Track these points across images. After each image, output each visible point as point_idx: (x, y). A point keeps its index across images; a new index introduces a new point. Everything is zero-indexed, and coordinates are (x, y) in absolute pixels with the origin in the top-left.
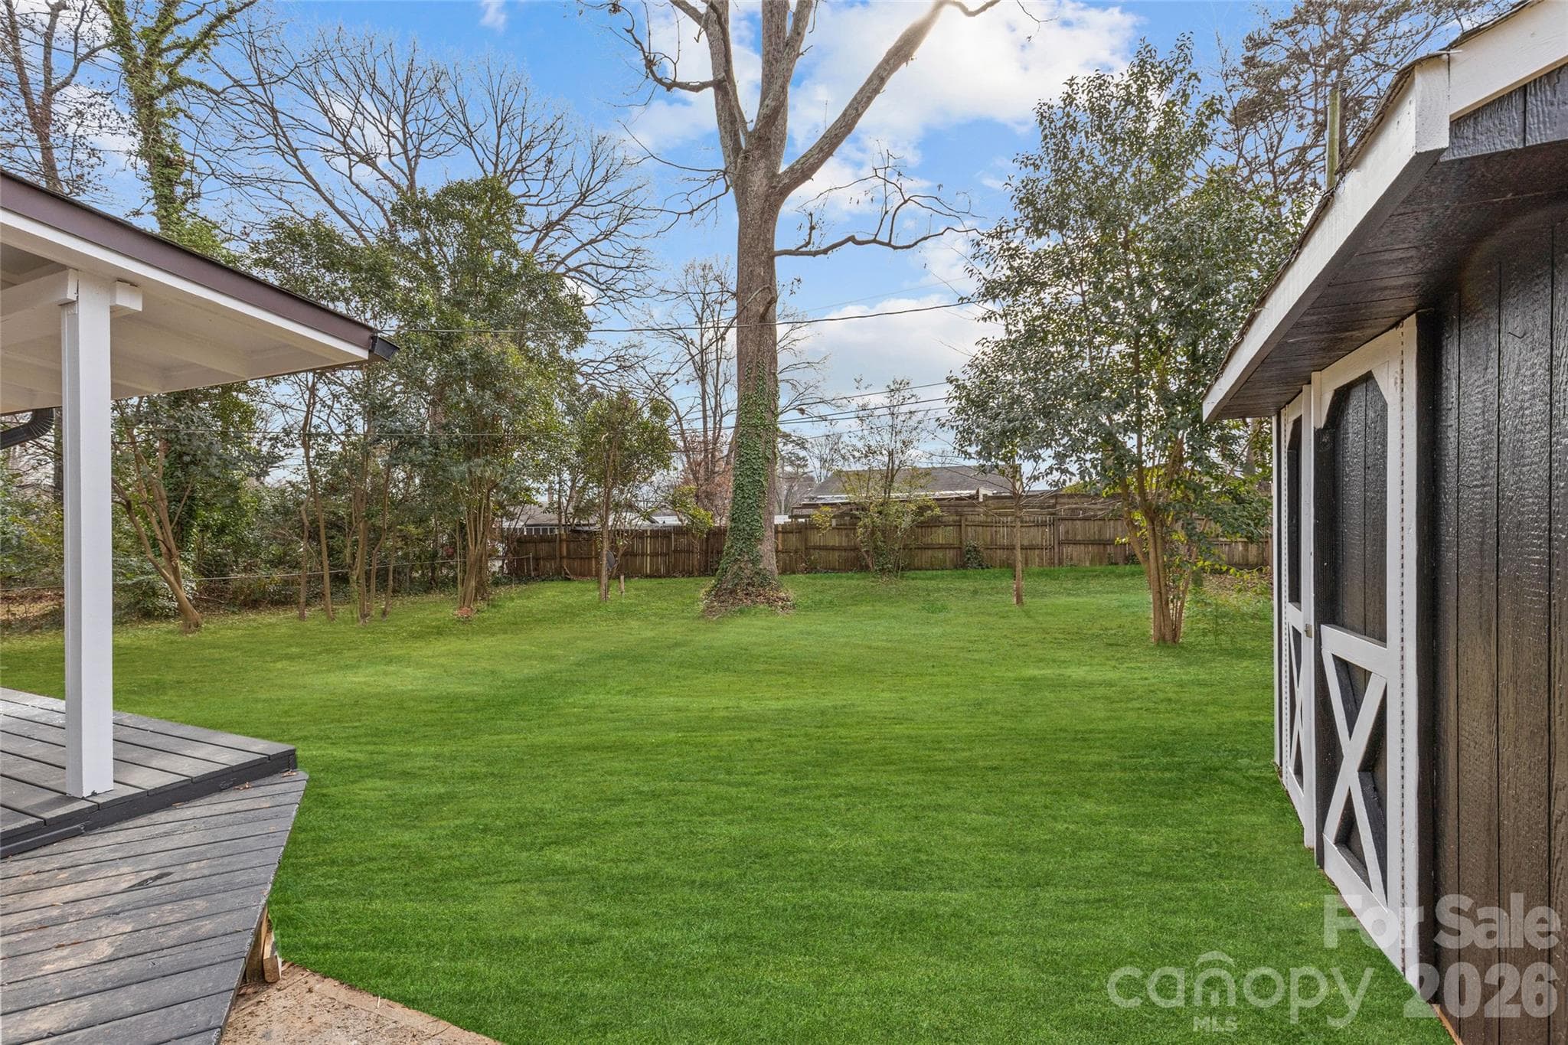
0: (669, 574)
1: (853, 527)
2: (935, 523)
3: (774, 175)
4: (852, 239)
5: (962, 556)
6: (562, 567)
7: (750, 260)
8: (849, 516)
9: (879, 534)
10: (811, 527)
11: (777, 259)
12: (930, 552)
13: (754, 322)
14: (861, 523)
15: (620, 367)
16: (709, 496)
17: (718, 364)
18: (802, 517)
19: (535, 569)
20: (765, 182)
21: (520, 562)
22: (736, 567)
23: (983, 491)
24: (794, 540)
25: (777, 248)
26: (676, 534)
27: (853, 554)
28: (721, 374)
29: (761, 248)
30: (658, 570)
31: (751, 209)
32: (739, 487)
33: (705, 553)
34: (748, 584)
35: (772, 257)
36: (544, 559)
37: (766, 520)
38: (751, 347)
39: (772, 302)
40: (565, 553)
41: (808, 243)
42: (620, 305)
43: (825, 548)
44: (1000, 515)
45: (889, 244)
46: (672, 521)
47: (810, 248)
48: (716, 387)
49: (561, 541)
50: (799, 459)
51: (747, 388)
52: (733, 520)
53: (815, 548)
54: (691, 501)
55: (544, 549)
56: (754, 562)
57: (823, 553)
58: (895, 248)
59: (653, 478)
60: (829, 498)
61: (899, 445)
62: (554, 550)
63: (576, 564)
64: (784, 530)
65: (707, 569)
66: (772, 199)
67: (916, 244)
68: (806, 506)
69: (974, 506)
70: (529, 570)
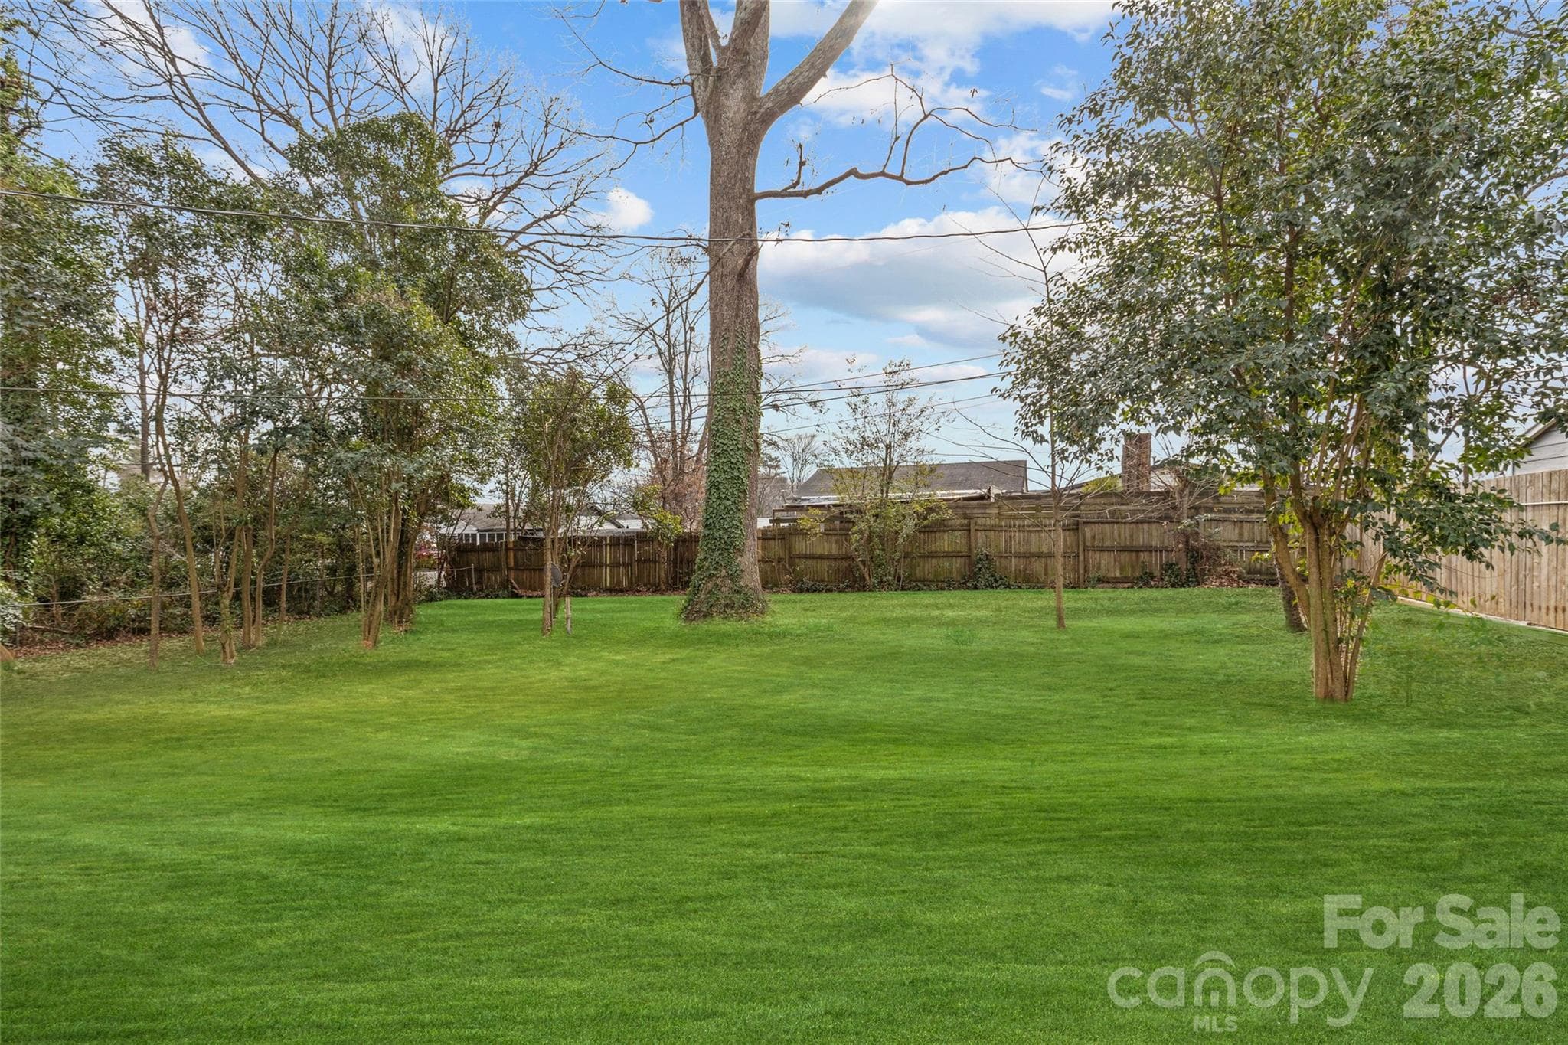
0: (632, 589)
1: (845, 533)
2: (941, 527)
3: (754, 99)
4: (853, 172)
5: (971, 565)
6: (508, 580)
7: (726, 204)
8: (841, 520)
9: (876, 540)
10: (796, 532)
11: (759, 204)
12: (934, 561)
13: (730, 281)
14: (855, 529)
15: (579, 357)
16: (678, 497)
17: (687, 357)
18: (784, 521)
19: (478, 583)
20: (743, 107)
21: (460, 574)
22: (710, 584)
23: (995, 491)
24: (776, 547)
25: (757, 190)
26: (640, 541)
27: (844, 564)
28: (690, 367)
29: (738, 188)
30: (619, 583)
31: (726, 140)
32: (714, 485)
33: (674, 563)
34: (726, 606)
35: (752, 199)
36: (488, 571)
37: (747, 526)
38: (727, 313)
39: (753, 253)
40: (512, 564)
41: (798, 183)
42: (578, 290)
43: (813, 557)
44: (1015, 518)
45: (900, 178)
46: (634, 525)
47: (798, 188)
48: (685, 381)
49: (507, 549)
50: (771, 459)
51: (723, 363)
52: (706, 526)
53: (800, 557)
54: (656, 504)
55: (487, 559)
56: (733, 578)
57: (810, 563)
58: (908, 183)
59: (611, 476)
60: (815, 500)
61: (898, 437)
62: (499, 559)
63: (525, 575)
64: (765, 536)
65: (676, 582)
66: (752, 127)
67: (934, 178)
68: (789, 509)
69: (985, 507)
70: (471, 583)
